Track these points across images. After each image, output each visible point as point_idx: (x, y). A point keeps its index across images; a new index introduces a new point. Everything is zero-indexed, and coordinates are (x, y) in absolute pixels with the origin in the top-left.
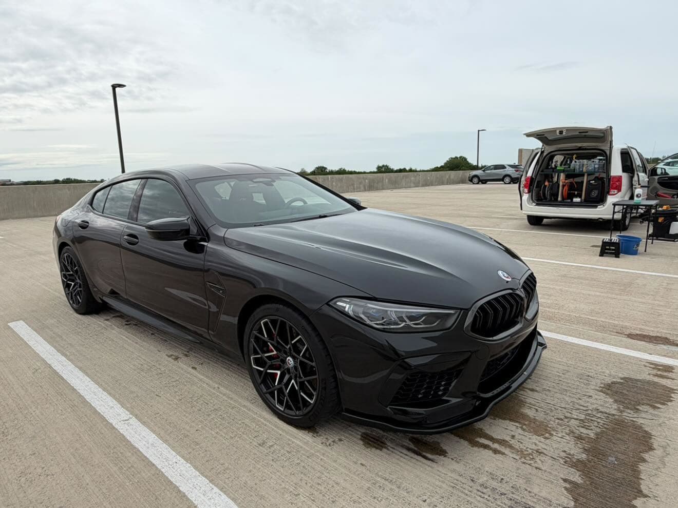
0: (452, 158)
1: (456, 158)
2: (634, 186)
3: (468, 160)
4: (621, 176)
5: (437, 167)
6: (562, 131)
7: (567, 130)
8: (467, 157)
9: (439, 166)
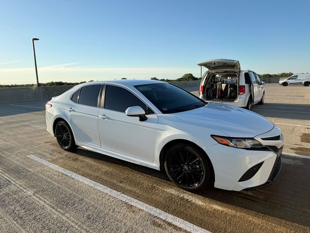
0: (186, 74)
1: (188, 74)
2: (251, 91)
3: (193, 75)
4: (245, 86)
5: (179, 79)
6: (215, 63)
7: (217, 62)
8: (192, 74)
9: (180, 78)
